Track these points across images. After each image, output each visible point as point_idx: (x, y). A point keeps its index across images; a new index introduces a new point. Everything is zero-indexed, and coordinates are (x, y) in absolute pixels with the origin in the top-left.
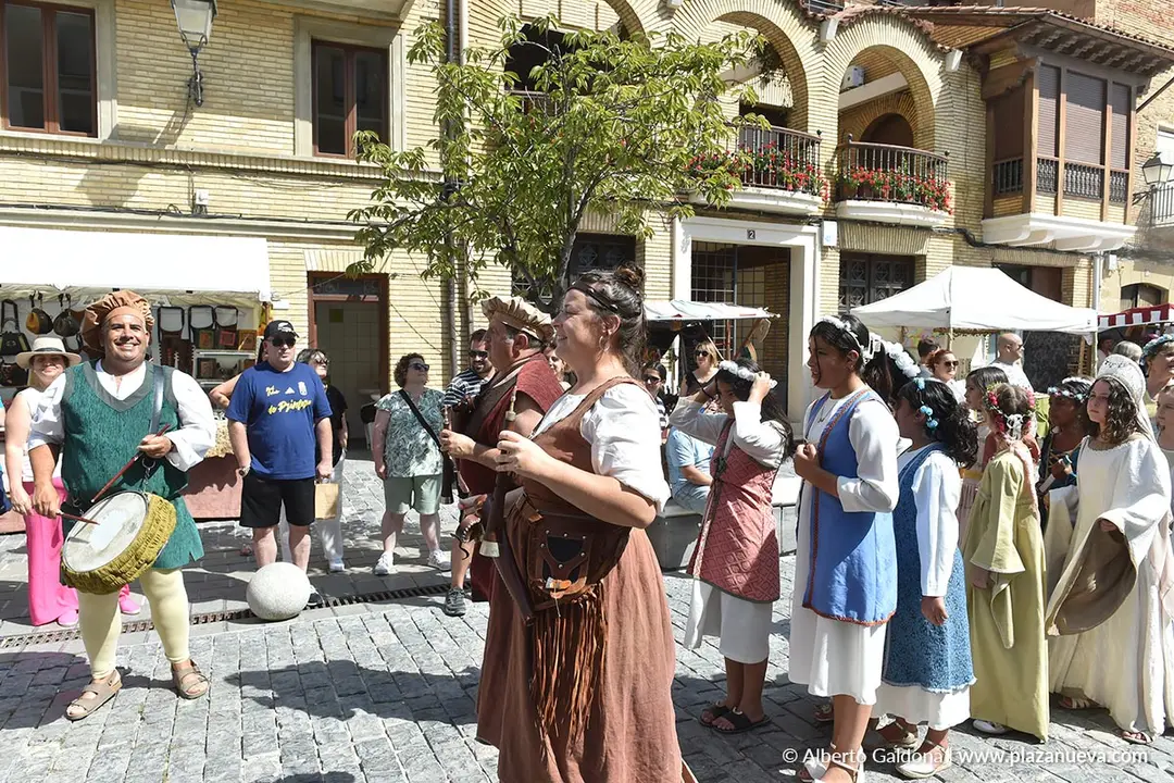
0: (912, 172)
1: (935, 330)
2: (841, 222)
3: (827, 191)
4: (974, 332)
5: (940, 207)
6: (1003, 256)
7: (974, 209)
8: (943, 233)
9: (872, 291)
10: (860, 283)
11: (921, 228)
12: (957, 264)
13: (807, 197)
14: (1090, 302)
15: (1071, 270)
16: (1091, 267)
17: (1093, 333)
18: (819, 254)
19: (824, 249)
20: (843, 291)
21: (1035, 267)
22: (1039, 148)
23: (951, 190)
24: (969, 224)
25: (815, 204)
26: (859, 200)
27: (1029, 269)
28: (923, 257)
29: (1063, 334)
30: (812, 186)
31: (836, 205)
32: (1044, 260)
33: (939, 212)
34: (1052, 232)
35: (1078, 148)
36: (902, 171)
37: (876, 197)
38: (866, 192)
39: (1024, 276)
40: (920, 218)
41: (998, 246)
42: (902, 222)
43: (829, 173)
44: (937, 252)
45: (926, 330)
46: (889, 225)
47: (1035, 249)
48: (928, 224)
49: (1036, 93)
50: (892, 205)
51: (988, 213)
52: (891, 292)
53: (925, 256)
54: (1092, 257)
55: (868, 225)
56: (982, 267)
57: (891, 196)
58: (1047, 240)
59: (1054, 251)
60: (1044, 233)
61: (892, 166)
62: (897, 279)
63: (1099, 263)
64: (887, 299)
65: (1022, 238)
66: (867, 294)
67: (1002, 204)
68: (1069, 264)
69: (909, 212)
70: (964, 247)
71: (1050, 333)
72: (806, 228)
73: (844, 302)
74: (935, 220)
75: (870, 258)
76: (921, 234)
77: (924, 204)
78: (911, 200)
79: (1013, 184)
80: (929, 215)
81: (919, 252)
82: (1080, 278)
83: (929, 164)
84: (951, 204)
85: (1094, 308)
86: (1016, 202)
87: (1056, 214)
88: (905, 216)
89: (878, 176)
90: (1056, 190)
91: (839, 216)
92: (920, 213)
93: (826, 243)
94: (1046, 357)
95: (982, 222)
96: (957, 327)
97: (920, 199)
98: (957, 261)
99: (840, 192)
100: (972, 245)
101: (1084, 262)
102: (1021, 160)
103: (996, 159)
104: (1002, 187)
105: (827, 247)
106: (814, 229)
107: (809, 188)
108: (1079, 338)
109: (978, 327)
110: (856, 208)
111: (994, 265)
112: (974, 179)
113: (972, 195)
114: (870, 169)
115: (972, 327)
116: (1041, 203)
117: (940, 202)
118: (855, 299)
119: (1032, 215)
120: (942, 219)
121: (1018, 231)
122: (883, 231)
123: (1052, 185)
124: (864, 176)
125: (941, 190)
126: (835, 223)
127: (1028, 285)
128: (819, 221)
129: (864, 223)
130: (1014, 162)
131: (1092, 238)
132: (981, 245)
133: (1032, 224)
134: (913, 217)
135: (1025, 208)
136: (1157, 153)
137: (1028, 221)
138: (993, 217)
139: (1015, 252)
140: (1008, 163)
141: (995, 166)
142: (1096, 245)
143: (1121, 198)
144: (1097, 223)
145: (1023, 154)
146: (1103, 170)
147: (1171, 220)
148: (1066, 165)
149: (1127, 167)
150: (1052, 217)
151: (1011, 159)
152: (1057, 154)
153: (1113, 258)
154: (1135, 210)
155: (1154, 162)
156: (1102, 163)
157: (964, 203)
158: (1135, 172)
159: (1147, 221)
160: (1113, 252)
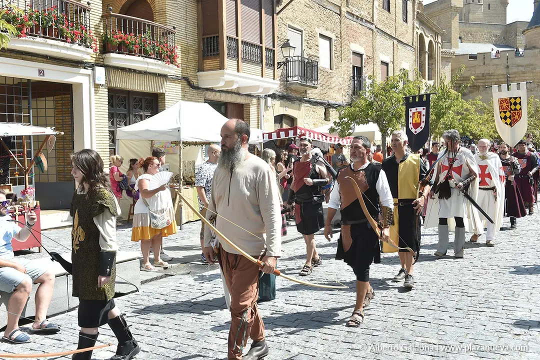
0: (153, 38)
1: (172, 143)
2: (107, 67)
3: (97, 45)
4: (196, 144)
5: (172, 63)
6: (211, 96)
7: (193, 65)
8: (175, 79)
9: (131, 116)
10: (123, 111)
11: (160, 75)
12: (184, 100)
13: (82, 48)
14: (259, 126)
15: (248, 105)
16: (259, 104)
17: (260, 143)
18: (93, 89)
19: (97, 86)
20: (111, 116)
21: (230, 103)
22: (227, 30)
23: (178, 52)
24: (190, 74)
25: (88, 54)
26: (119, 53)
27: (226, 104)
28: (163, 94)
30: (85, 40)
31: (104, 56)
32: (233, 99)
33: (171, 65)
34: (237, 82)
35: (248, 34)
36: (147, 36)
37: (131, 53)
38: (123, 48)
39: (223, 108)
40: (159, 68)
41: (208, 89)
42: (148, 71)
43: (97, 33)
44: (172, 91)
45: (167, 142)
46: (140, 72)
47: (228, 92)
48: (165, 73)
50: (141, 59)
51: (201, 69)
52: (143, 117)
53: (164, 94)
54: (259, 98)
55: (126, 71)
56: (199, 102)
57: (140, 52)
58: (234, 87)
59: (239, 94)
60: (232, 82)
61: (140, 33)
62: (147, 109)
63: (262, 101)
64: (141, 122)
65: (220, 85)
66: (128, 119)
67: (208, 63)
68: (247, 102)
69: (152, 64)
70: (188, 89)
72: (83, 71)
73: (113, 124)
74: (169, 70)
75: (129, 93)
76: (161, 79)
77: (161, 59)
78: (153, 56)
79: (214, 51)
80: (166, 67)
81: (161, 91)
82: (253, 110)
83: (163, 33)
84: (179, 61)
85: (261, 129)
86: (214, 62)
87: (238, 71)
88: (150, 67)
89: (130, 38)
90: (238, 56)
91: (106, 63)
92: (159, 65)
93: (97, 82)
95: (198, 74)
96: (185, 140)
97: (159, 56)
98: (184, 97)
99: (106, 47)
100: (191, 87)
101: (255, 101)
102: (218, 37)
103: (204, 35)
104: (208, 53)
105: (98, 85)
106: (89, 71)
107: (84, 42)
108: (254, 146)
109: (198, 140)
110: (116, 59)
111: (206, 101)
112: (191, 46)
113: (191, 56)
114: (126, 33)
115: (194, 140)
116: (229, 63)
117: (172, 60)
118: (120, 122)
119: (225, 71)
120: (172, 70)
121: (218, 81)
122: (137, 75)
123: (235, 53)
124: (121, 38)
125: (172, 51)
126: (103, 69)
127: (226, 115)
128: (92, 66)
129: (123, 69)
130: (214, 37)
131: (258, 87)
132: (197, 88)
133: (226, 76)
134: (156, 68)
135: (221, 67)
136: (288, 40)
137: (223, 75)
138: (203, 71)
139: (217, 94)
140: (211, 38)
141: (203, 39)
142: (260, 91)
143: (272, 64)
144: (260, 78)
145: (218, 33)
146: (262, 47)
147: (296, 78)
148: (242, 42)
149: (274, 47)
150: (236, 73)
151: (212, 36)
152: (237, 35)
153: (269, 99)
154: (279, 72)
155: (286, 45)
156: (261, 43)
157: (186, 61)
158: (277, 49)
159: (285, 78)
160: (269, 96)
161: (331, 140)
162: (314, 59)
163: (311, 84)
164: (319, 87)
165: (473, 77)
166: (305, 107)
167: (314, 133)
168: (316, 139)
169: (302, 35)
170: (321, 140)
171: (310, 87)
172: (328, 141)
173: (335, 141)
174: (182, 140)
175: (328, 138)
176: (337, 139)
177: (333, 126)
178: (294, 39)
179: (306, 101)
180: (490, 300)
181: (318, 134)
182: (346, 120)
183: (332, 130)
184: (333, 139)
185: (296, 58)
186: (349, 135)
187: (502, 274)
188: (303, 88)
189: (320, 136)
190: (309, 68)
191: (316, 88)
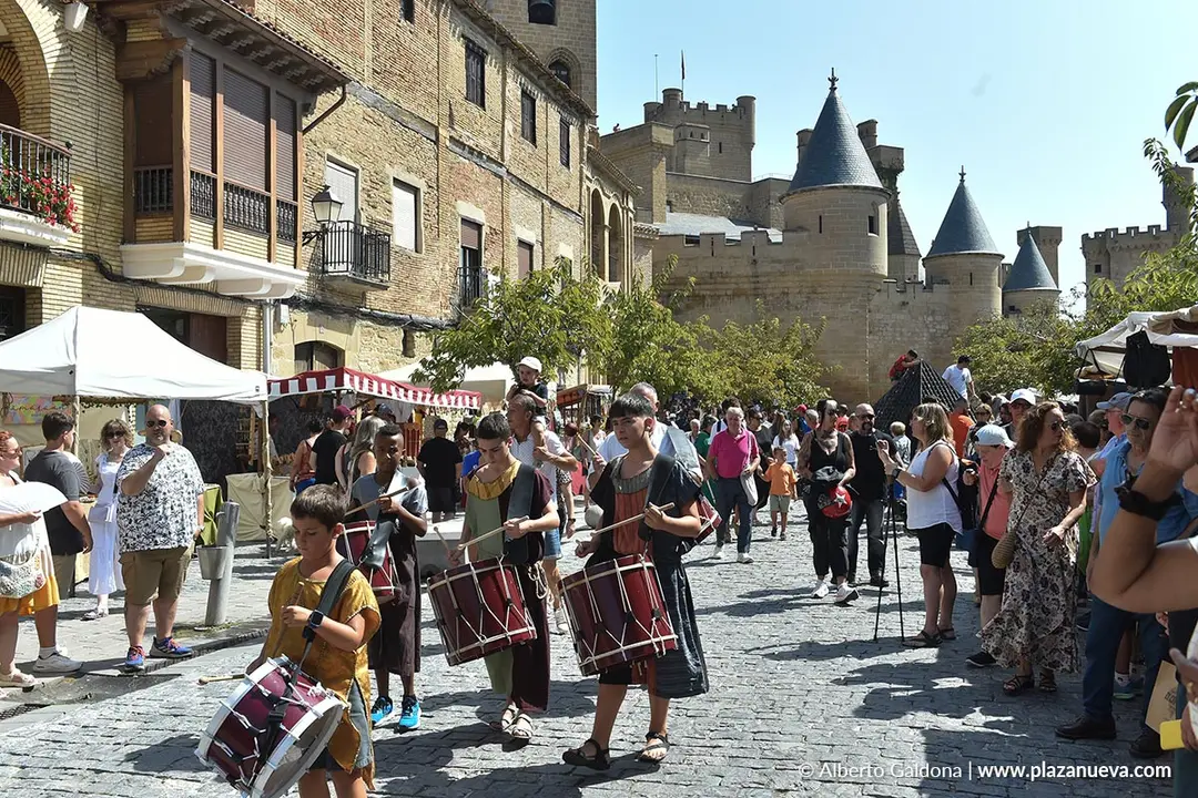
1: (55, 399)
4: (112, 402)
5: (60, 221)
6: (152, 297)
7: (109, 228)
8: (67, 258)
11: (32, 248)
12: (88, 305)
14: (261, 365)
15: (237, 321)
16: (260, 319)
17: (262, 402)
21: (194, 314)
22: (193, 159)
23: (77, 196)
24: (105, 247)
27: (187, 316)
28: (38, 290)
29: (230, 403)
32: (203, 305)
33: (58, 227)
34: (212, 270)
35: (239, 168)
39: (179, 325)
40: (31, 232)
41: (145, 283)
42: (2, 237)
44: (57, 284)
45: (44, 398)
47: (192, 290)
48: (44, 244)
49: (186, 85)
51: (129, 237)
53: (40, 289)
54: (261, 305)
56: (122, 310)
58: (207, 279)
59: (217, 295)
60: (200, 270)
63: (269, 313)
65: (174, 274)
67: (146, 226)
68: (234, 313)
69: (13, 222)
70: (98, 280)
71: (213, 404)
74: (54, 238)
76: (32, 256)
77: (35, 212)
78: (16, 205)
79: (161, 200)
80: (45, 230)
81: (31, 283)
82: (248, 331)
83: (42, 156)
84: (78, 217)
85: (265, 371)
86: (164, 226)
87: (215, 247)
90: (215, 214)
92: (30, 225)
94: (212, 434)
95: (122, 248)
96: (86, 394)
97: (30, 206)
98: (89, 299)
100: (106, 277)
101: (252, 311)
102: (170, 171)
103: (138, 165)
104: (146, 203)
108: (248, 408)
109: (116, 395)
111: (137, 308)
112: (108, 187)
113: (108, 208)
115: (110, 394)
116: (197, 231)
117: (60, 214)
119: (186, 244)
120: (62, 238)
121: (170, 266)
123: (209, 208)
125: (62, 196)
127: (185, 339)
130: (161, 171)
131: (259, 282)
132: (120, 279)
133: (186, 256)
134: (20, 230)
135: (178, 235)
136: (327, 187)
137: (181, 252)
138: (135, 242)
139: (167, 293)
140: (154, 172)
141: (138, 173)
142: (264, 290)
143: (290, 235)
144: (264, 263)
145: (172, 163)
146: (269, 199)
147: (343, 267)
148: (226, 185)
149: (295, 199)
150: (210, 250)
151: (158, 168)
152: (214, 170)
153: (284, 308)
154: (306, 252)
155: (323, 197)
156: (268, 188)
157: (93, 219)
158: (304, 204)
159: (319, 265)
160: (284, 301)
161: (415, 397)
162: (382, 229)
163: (375, 281)
164: (392, 287)
165: (692, 279)
166: (360, 326)
167: (380, 381)
168: (385, 395)
169: (356, 178)
170: (394, 397)
171: (373, 285)
172: (411, 400)
173: (424, 399)
174: (79, 393)
175: (410, 393)
176: (429, 396)
177: (421, 368)
178: (341, 186)
179: (364, 314)
180: (730, 722)
181: (389, 383)
182: (446, 355)
183: (417, 377)
184: (420, 395)
185: (344, 226)
186: (454, 386)
187: (751, 667)
188: (358, 288)
189: (393, 388)
190: (371, 246)
191: (386, 288)
